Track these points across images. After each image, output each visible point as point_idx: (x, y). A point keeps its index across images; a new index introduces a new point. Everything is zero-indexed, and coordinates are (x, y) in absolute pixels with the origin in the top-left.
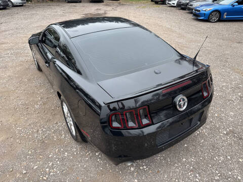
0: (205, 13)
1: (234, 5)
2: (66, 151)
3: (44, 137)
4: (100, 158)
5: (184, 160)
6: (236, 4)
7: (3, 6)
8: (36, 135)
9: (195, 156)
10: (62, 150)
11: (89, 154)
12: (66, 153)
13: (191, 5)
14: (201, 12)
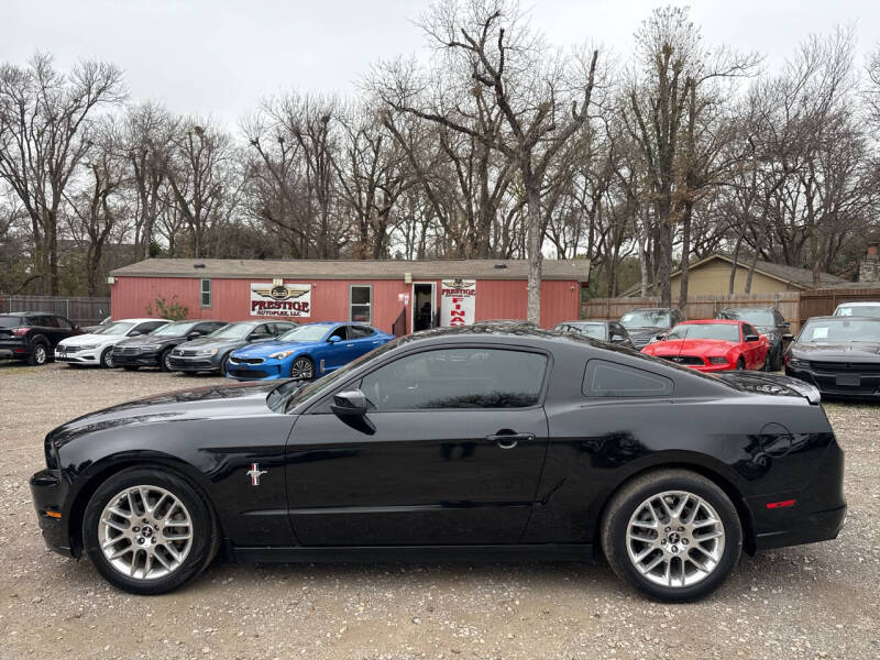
1: (332, 343)
14: (264, 363)
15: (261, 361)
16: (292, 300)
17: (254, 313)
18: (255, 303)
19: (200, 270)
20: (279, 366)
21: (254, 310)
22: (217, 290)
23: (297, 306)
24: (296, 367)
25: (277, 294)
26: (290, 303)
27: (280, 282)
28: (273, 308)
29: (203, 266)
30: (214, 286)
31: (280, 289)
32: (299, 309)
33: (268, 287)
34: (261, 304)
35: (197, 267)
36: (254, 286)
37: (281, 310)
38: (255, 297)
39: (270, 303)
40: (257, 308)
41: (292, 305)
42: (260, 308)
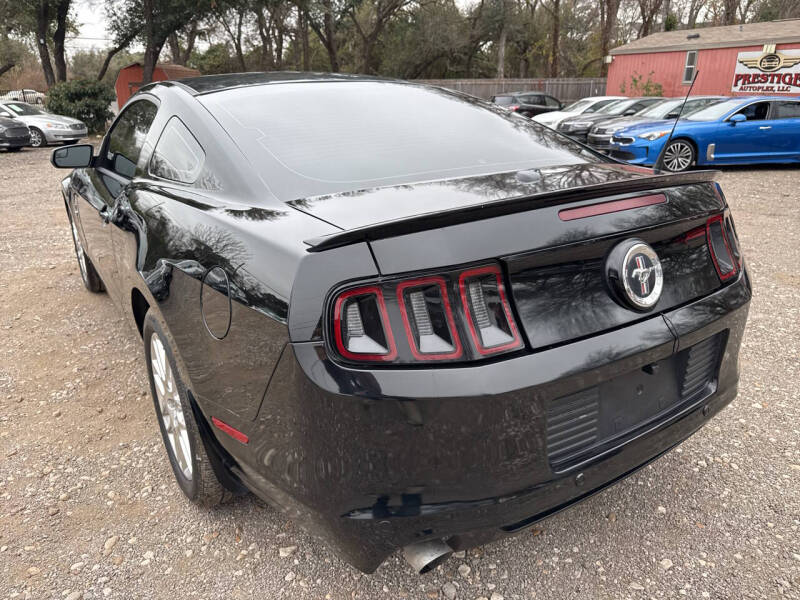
0: (649, 145)
1: (734, 123)
2: (151, 547)
3: (63, 496)
4: (296, 570)
5: (667, 563)
6: (742, 116)
7: (9, 140)
8: (30, 490)
9: (711, 550)
10: (132, 541)
11: (252, 554)
12: (149, 554)
13: (603, 131)
14: (633, 144)
15: (630, 140)
16: (783, 71)
17: (736, 89)
18: (739, 77)
19: (694, 41)
20: (647, 148)
21: (736, 85)
22: (702, 63)
23: (787, 79)
24: (670, 151)
25: (766, 64)
26: (779, 76)
27: (770, 49)
28: (760, 82)
29: (697, 36)
30: (700, 59)
31: (771, 57)
32: (790, 83)
33: (758, 55)
34: (746, 77)
35: (690, 38)
36: (742, 55)
37: (768, 84)
38: (741, 70)
39: (756, 76)
40: (740, 83)
41: (781, 78)
42: (744, 83)
